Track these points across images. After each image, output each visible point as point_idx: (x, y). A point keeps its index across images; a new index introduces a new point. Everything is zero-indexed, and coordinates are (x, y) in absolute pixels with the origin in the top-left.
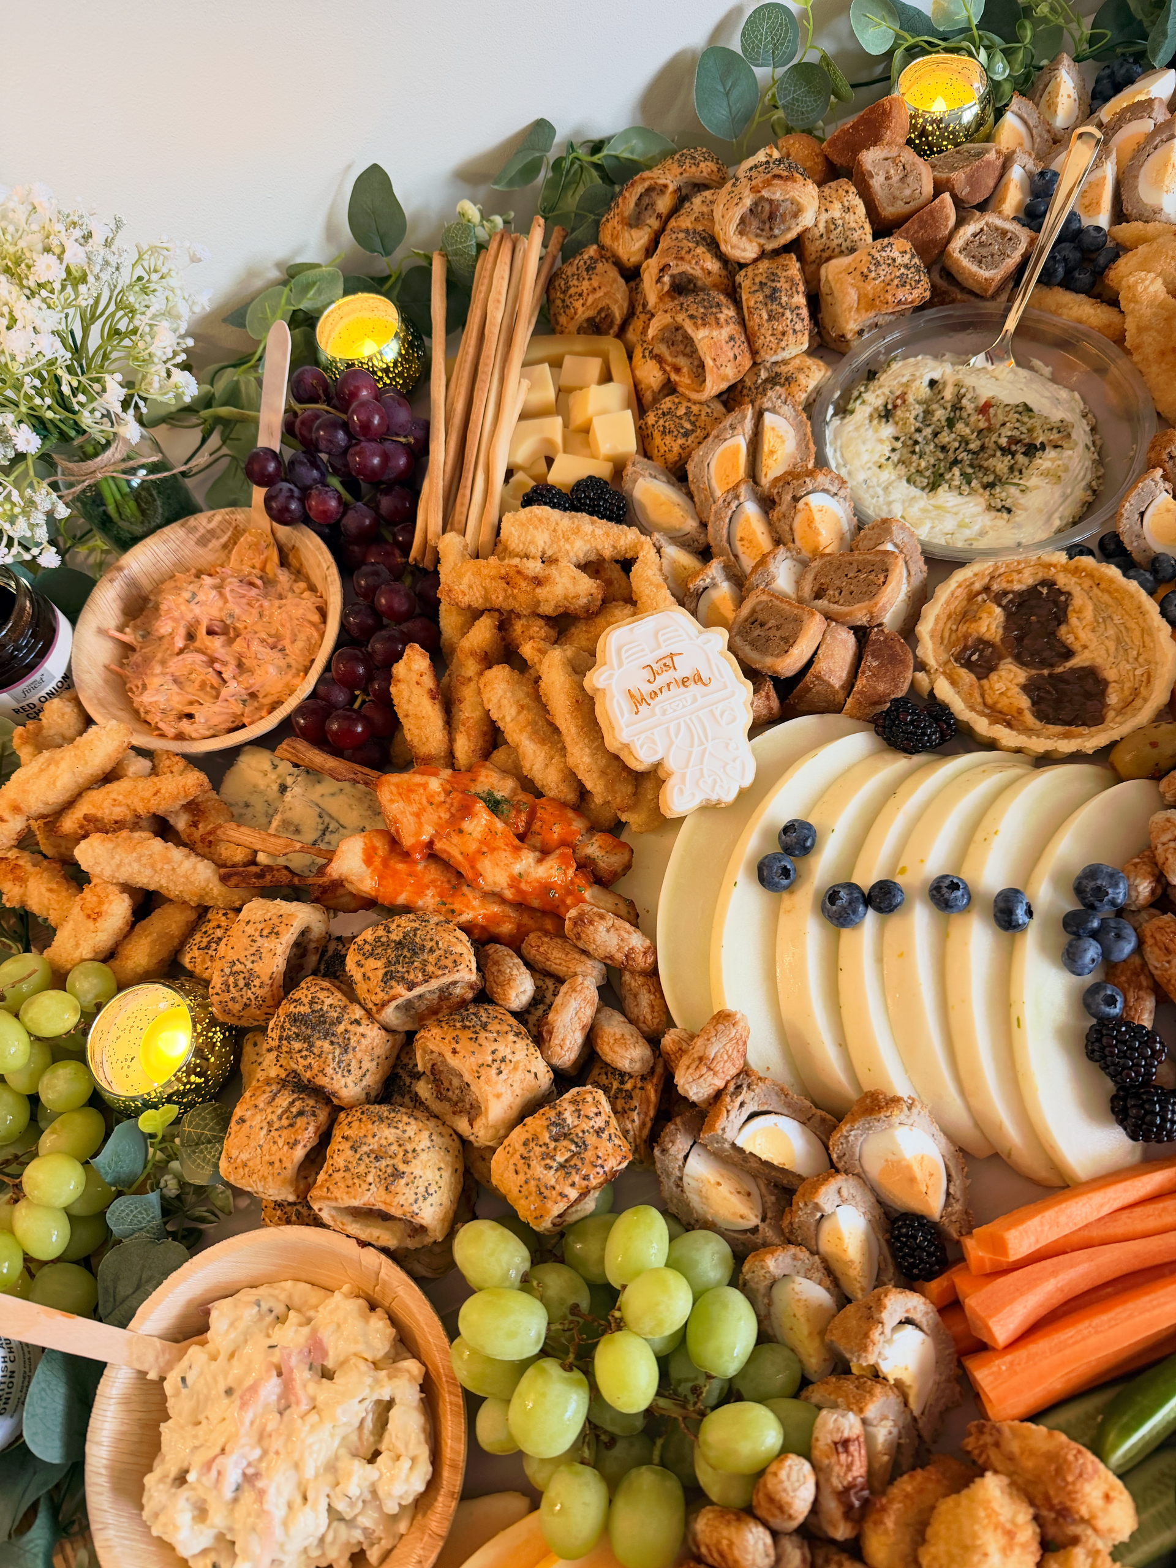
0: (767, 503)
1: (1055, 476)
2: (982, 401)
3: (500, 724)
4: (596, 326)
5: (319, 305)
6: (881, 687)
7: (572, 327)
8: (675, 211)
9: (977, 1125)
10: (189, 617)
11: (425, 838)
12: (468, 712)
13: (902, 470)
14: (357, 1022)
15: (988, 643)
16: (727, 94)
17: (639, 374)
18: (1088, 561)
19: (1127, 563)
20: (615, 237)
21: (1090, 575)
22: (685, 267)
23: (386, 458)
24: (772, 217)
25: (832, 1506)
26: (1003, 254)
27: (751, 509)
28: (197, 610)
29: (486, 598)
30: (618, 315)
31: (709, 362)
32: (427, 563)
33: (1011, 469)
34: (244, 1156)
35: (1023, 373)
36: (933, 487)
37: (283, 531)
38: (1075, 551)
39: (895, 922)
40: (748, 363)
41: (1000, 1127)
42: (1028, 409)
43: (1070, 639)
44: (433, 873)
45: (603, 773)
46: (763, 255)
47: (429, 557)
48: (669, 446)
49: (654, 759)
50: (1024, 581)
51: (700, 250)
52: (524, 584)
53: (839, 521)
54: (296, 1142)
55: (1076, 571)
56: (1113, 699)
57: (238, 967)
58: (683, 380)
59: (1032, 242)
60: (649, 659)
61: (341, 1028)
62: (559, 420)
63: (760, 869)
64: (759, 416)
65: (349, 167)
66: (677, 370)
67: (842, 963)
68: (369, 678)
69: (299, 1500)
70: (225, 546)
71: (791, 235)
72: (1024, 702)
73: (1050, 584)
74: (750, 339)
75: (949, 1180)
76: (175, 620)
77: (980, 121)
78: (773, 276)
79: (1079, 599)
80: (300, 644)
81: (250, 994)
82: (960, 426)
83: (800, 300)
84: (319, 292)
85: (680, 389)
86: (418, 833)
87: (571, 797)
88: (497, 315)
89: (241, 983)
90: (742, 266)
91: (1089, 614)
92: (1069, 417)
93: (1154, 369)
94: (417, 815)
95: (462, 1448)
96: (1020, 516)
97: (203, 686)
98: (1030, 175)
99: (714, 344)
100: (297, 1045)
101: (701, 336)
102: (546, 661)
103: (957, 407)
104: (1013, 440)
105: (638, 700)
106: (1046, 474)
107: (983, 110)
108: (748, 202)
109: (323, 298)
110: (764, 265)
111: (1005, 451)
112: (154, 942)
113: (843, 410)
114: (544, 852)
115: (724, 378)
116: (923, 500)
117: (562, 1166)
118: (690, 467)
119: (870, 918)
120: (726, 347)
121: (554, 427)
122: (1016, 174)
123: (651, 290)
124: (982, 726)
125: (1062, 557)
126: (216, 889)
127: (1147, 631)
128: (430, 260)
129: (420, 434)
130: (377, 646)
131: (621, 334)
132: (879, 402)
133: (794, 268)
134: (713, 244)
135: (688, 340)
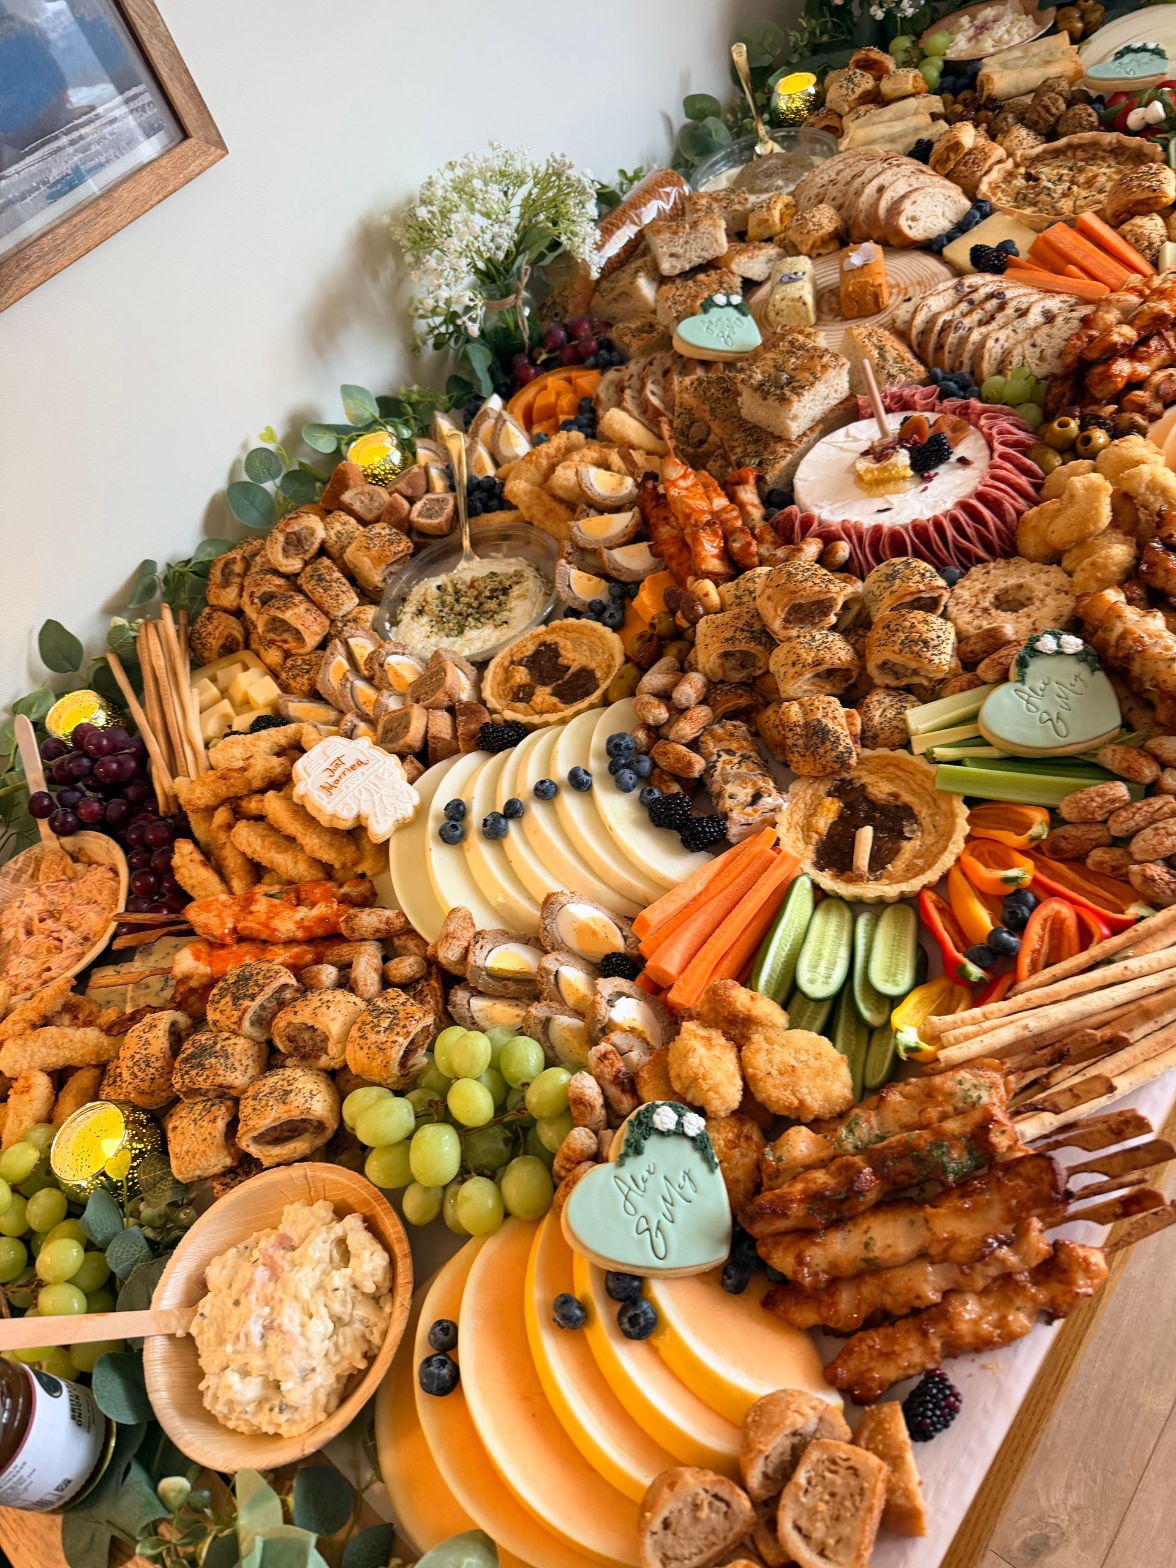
0: (369, 680)
1: (523, 596)
2: (469, 583)
3: (257, 859)
4: (229, 649)
5: (42, 713)
6: (472, 727)
7: (214, 656)
8: (247, 569)
9: (623, 896)
10: (23, 918)
11: (230, 925)
12: (232, 862)
13: (442, 633)
14: (228, 1038)
15: (525, 686)
16: (253, 504)
17: (268, 661)
18: (556, 623)
19: (576, 613)
20: (217, 597)
21: (561, 629)
22: (264, 589)
23: (120, 764)
24: (299, 540)
25: (614, 1091)
26: (442, 509)
27: (360, 684)
28: (27, 911)
29: (216, 795)
30: (239, 635)
31: (301, 628)
32: (174, 810)
33: (500, 605)
34: (185, 1148)
35: (485, 561)
36: (461, 632)
37: (67, 841)
38: (546, 621)
39: (526, 820)
40: (327, 623)
41: (631, 886)
42: (493, 574)
43: (565, 662)
44: (245, 947)
45: (331, 845)
46: (306, 563)
47: (173, 806)
48: (302, 682)
49: (354, 814)
50: (530, 649)
51: (268, 577)
52: (235, 775)
53: (413, 667)
54: (215, 1118)
55: (553, 631)
56: (598, 674)
57: (137, 1057)
58: (291, 645)
59: (455, 498)
60: (326, 765)
61: (218, 1047)
62: (226, 701)
63: (441, 834)
64: (346, 644)
65: (31, 631)
66: (285, 642)
67: (511, 858)
68: (159, 881)
69: (306, 1319)
70: (32, 876)
71: (316, 546)
72: (555, 700)
73: (543, 644)
74: (320, 607)
75: (621, 929)
76: (15, 925)
77: (404, 460)
78: (316, 570)
79: (562, 642)
80: (106, 892)
81: (152, 1070)
82: (463, 599)
83: (337, 575)
84: (40, 706)
85: (294, 651)
86: (223, 925)
87: (321, 875)
88: (160, 663)
89: (143, 1066)
90: (297, 575)
91: (569, 645)
92: (518, 568)
93: (548, 524)
94: (219, 916)
95: (400, 1228)
96: (513, 623)
97: (49, 951)
98: (442, 471)
99: (299, 617)
100: (194, 1072)
101: (288, 616)
102: (266, 804)
103: (457, 592)
104: (493, 591)
105: (328, 789)
106: (518, 597)
107: (403, 454)
108: (281, 539)
109: (43, 708)
110: (308, 569)
111: (491, 598)
112: (75, 1096)
113: (395, 623)
114: (313, 905)
115: (316, 634)
116: (459, 641)
117: (386, 1029)
118: (319, 687)
119: (512, 826)
120: (307, 615)
121: (225, 706)
122: (434, 473)
123: (251, 612)
124: (536, 719)
125: (543, 628)
126: (105, 1041)
127: (601, 637)
128: (104, 659)
129: (138, 744)
130: (156, 861)
131: (247, 646)
132: (414, 609)
133: (327, 562)
134: (276, 572)
135: (283, 621)
